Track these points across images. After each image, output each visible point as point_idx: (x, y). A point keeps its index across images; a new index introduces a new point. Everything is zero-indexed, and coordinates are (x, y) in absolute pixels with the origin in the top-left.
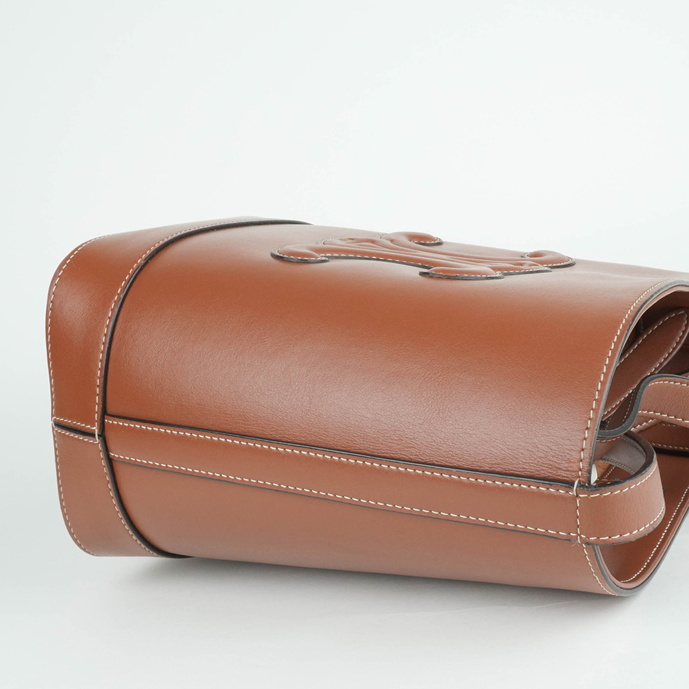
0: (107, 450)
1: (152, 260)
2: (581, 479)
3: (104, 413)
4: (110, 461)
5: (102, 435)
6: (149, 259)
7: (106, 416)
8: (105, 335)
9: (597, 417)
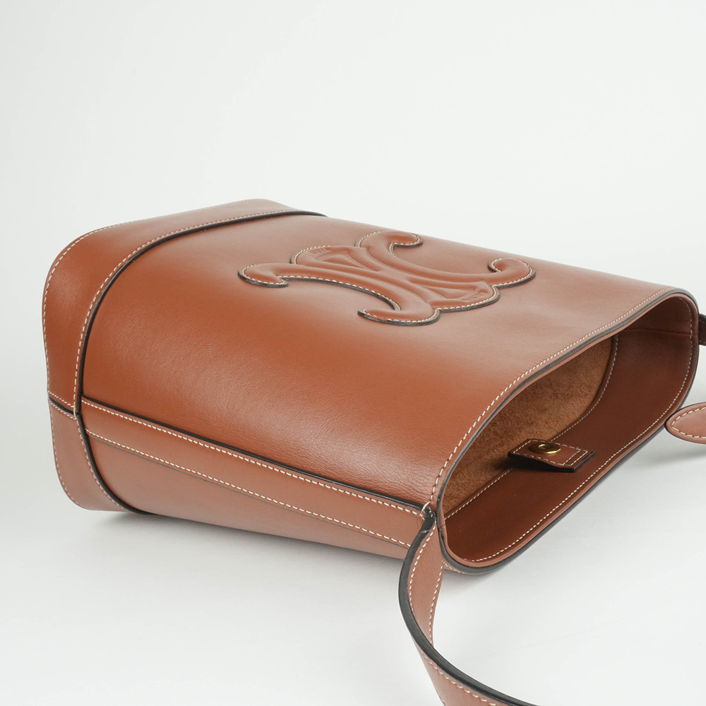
0: (83, 426)
1: (137, 260)
2: (432, 503)
3: (81, 394)
4: (86, 436)
5: (79, 414)
6: (134, 259)
7: (82, 397)
8: (85, 325)
9: (453, 461)
